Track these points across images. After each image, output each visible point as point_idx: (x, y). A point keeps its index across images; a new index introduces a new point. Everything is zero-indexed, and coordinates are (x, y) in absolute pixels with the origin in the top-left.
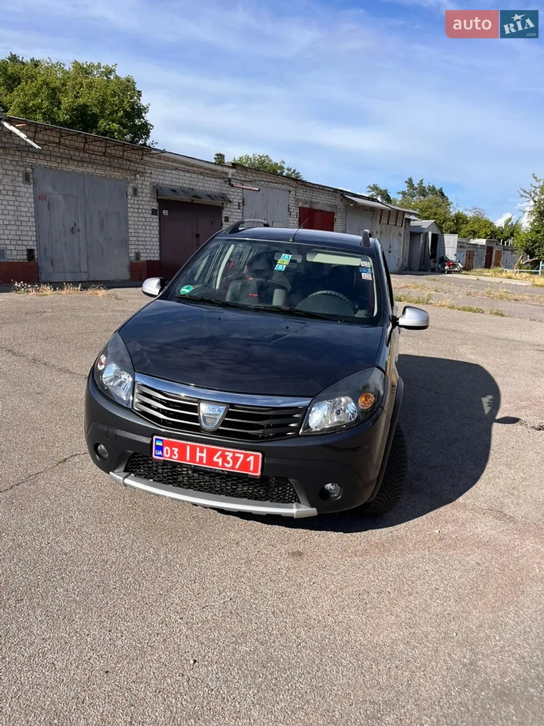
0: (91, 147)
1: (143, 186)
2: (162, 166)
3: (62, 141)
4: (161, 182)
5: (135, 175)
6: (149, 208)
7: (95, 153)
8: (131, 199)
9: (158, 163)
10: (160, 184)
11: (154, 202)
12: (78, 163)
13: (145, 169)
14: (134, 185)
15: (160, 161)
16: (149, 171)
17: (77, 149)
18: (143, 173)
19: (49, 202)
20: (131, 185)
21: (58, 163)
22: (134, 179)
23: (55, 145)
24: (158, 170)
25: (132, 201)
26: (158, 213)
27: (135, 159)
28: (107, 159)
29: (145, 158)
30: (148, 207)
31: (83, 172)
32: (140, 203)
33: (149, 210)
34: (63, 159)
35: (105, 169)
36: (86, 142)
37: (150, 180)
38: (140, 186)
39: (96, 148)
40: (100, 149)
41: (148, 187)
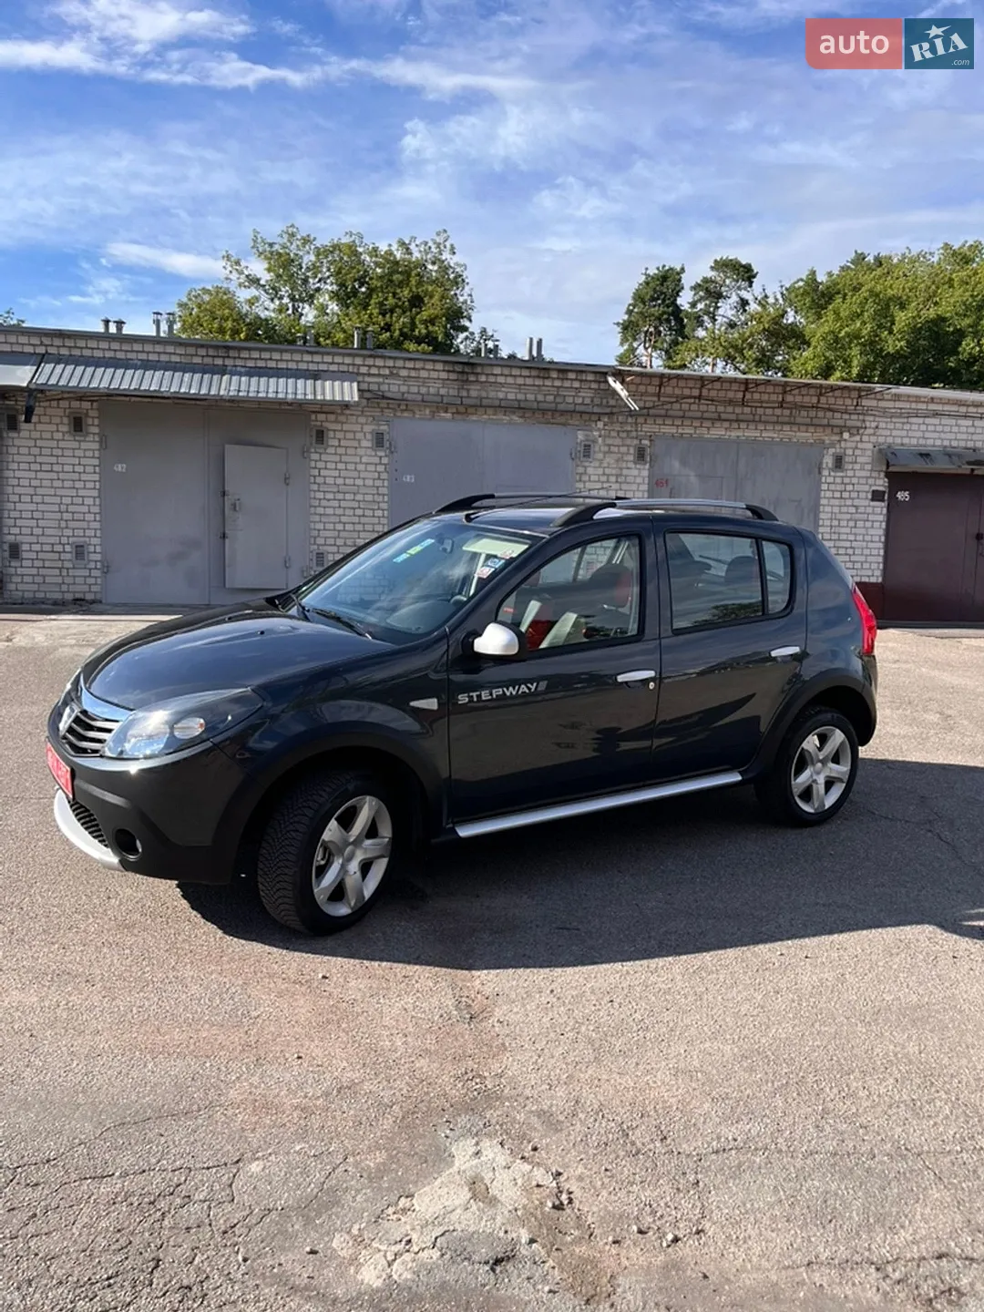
0: (756, 396)
1: (858, 452)
2: (901, 413)
3: (705, 392)
4: (898, 441)
5: (841, 433)
6: (867, 490)
7: (764, 405)
8: (830, 475)
9: (895, 408)
10: (898, 445)
11: (879, 478)
12: (731, 425)
13: (864, 421)
14: (838, 450)
15: (898, 405)
16: (874, 425)
17: (731, 402)
18: (858, 428)
19: (671, 489)
20: (832, 451)
21: (696, 427)
22: (839, 441)
23: (692, 400)
24: (894, 420)
25: (830, 480)
26: (886, 497)
27: (844, 407)
28: (787, 412)
29: (865, 402)
30: (867, 488)
31: (738, 437)
32: (847, 480)
33: (867, 492)
34: (704, 421)
35: (780, 428)
36: (747, 389)
37: (873, 439)
38: (849, 452)
39: (765, 397)
40: (774, 397)
41: (869, 453)
